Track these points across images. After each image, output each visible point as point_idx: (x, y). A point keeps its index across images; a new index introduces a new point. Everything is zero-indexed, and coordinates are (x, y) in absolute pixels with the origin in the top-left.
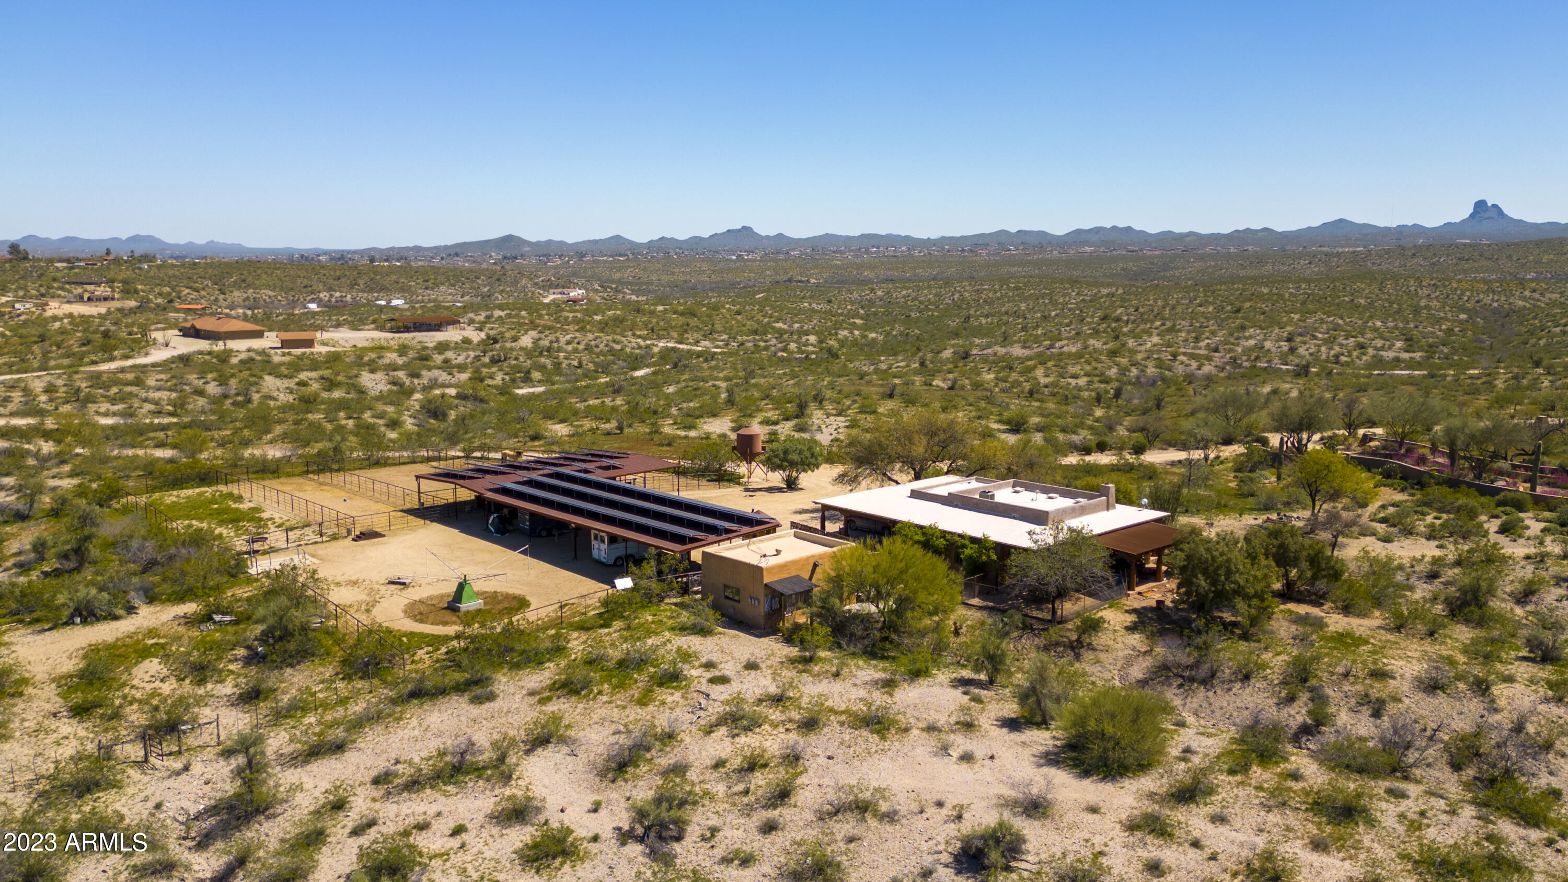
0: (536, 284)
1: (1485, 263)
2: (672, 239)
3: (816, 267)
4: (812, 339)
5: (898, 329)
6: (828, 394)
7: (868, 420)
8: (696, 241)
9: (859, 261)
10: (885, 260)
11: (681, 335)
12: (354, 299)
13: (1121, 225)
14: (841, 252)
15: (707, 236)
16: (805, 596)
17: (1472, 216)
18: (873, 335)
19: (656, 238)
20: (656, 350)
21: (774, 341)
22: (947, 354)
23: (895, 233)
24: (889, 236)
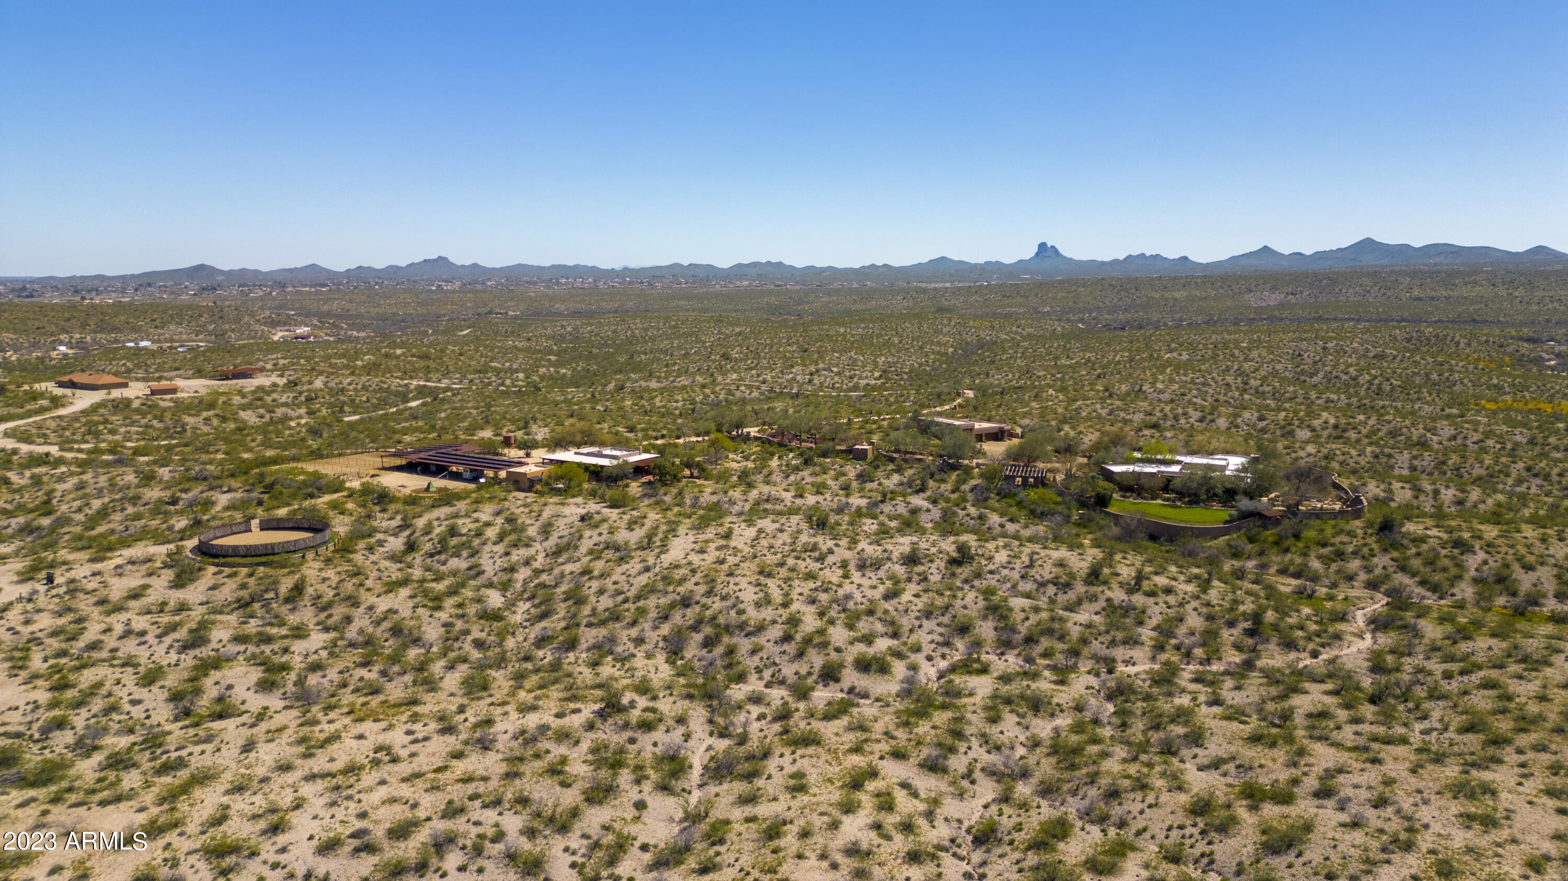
0: (258, 321)
1: (1019, 299)
2: (369, 268)
3: (512, 299)
4: (521, 376)
5: (582, 365)
6: (539, 416)
7: (559, 429)
8: (393, 270)
9: (550, 292)
10: (573, 291)
11: (426, 375)
12: (94, 339)
13: (774, 261)
14: (534, 283)
15: (404, 265)
16: (540, 480)
17: (1037, 254)
18: (564, 371)
19: (353, 267)
20: (412, 387)
21: (494, 379)
22: (611, 387)
23: (582, 263)
24: (577, 267)
